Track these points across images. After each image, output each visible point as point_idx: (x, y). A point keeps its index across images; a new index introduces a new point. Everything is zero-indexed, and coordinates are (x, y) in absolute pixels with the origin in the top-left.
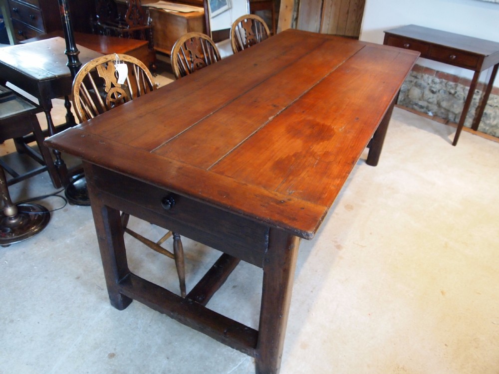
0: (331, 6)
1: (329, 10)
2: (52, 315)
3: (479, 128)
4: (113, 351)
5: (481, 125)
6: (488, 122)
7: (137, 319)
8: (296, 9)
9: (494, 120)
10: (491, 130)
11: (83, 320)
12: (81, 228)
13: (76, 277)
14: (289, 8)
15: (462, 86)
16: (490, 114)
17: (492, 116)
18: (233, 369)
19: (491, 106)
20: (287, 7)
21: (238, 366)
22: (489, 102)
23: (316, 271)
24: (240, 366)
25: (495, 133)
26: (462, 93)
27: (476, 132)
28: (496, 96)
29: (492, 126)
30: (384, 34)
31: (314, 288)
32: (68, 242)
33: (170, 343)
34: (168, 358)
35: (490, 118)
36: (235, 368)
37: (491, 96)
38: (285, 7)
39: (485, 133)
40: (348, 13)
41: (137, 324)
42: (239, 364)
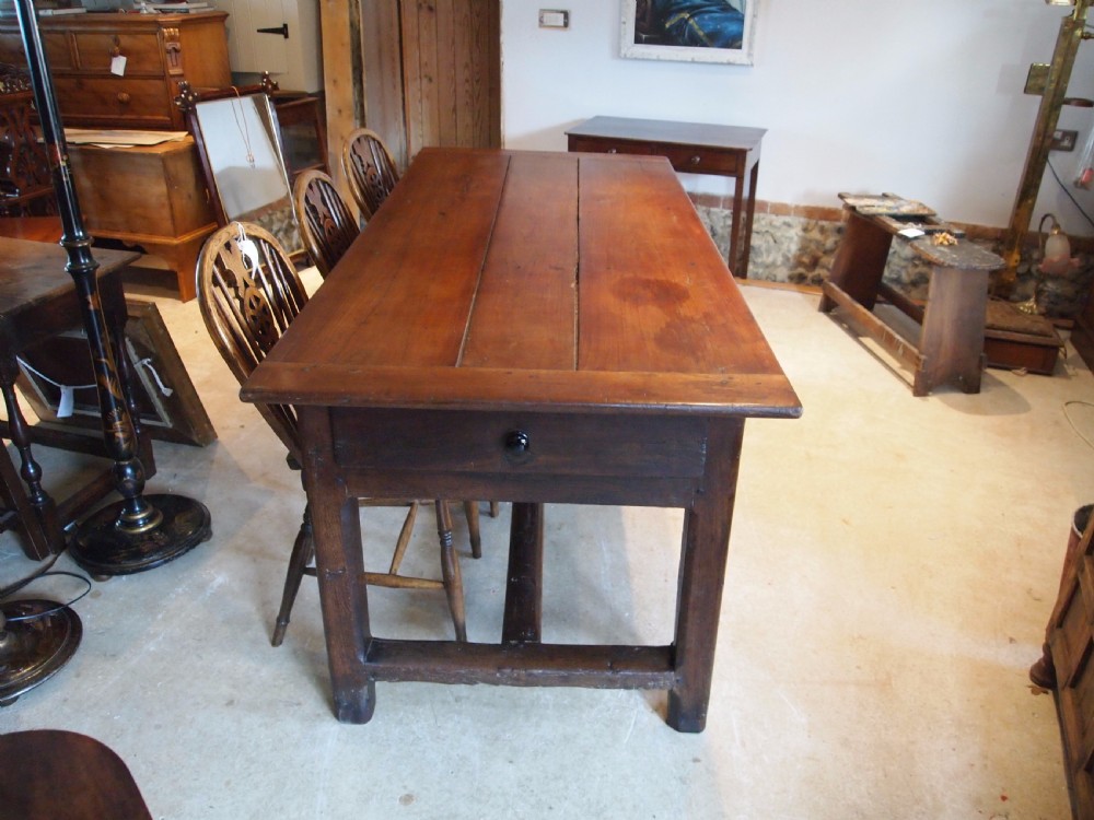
0: (421, 101)
1: (420, 110)
2: (228, 783)
3: (748, 274)
4: (404, 792)
5: (751, 267)
6: (759, 260)
7: (407, 725)
8: (359, 116)
9: (768, 256)
10: (767, 272)
11: (302, 766)
12: (160, 616)
13: (225, 702)
14: (345, 114)
15: (704, 208)
16: (760, 247)
17: (763, 249)
18: (629, 734)
19: (757, 233)
20: (340, 111)
21: (632, 727)
22: (755, 227)
23: (652, 550)
24: (635, 723)
25: (775, 276)
26: (708, 221)
27: (747, 281)
28: (762, 215)
29: (767, 267)
30: (567, 137)
31: (666, 575)
32: (152, 649)
33: (497, 739)
34: (511, 762)
35: (762, 253)
36: (630, 730)
37: (756, 216)
38: (337, 113)
39: (757, 278)
40: (455, 110)
41: (413, 733)
42: (633, 722)
